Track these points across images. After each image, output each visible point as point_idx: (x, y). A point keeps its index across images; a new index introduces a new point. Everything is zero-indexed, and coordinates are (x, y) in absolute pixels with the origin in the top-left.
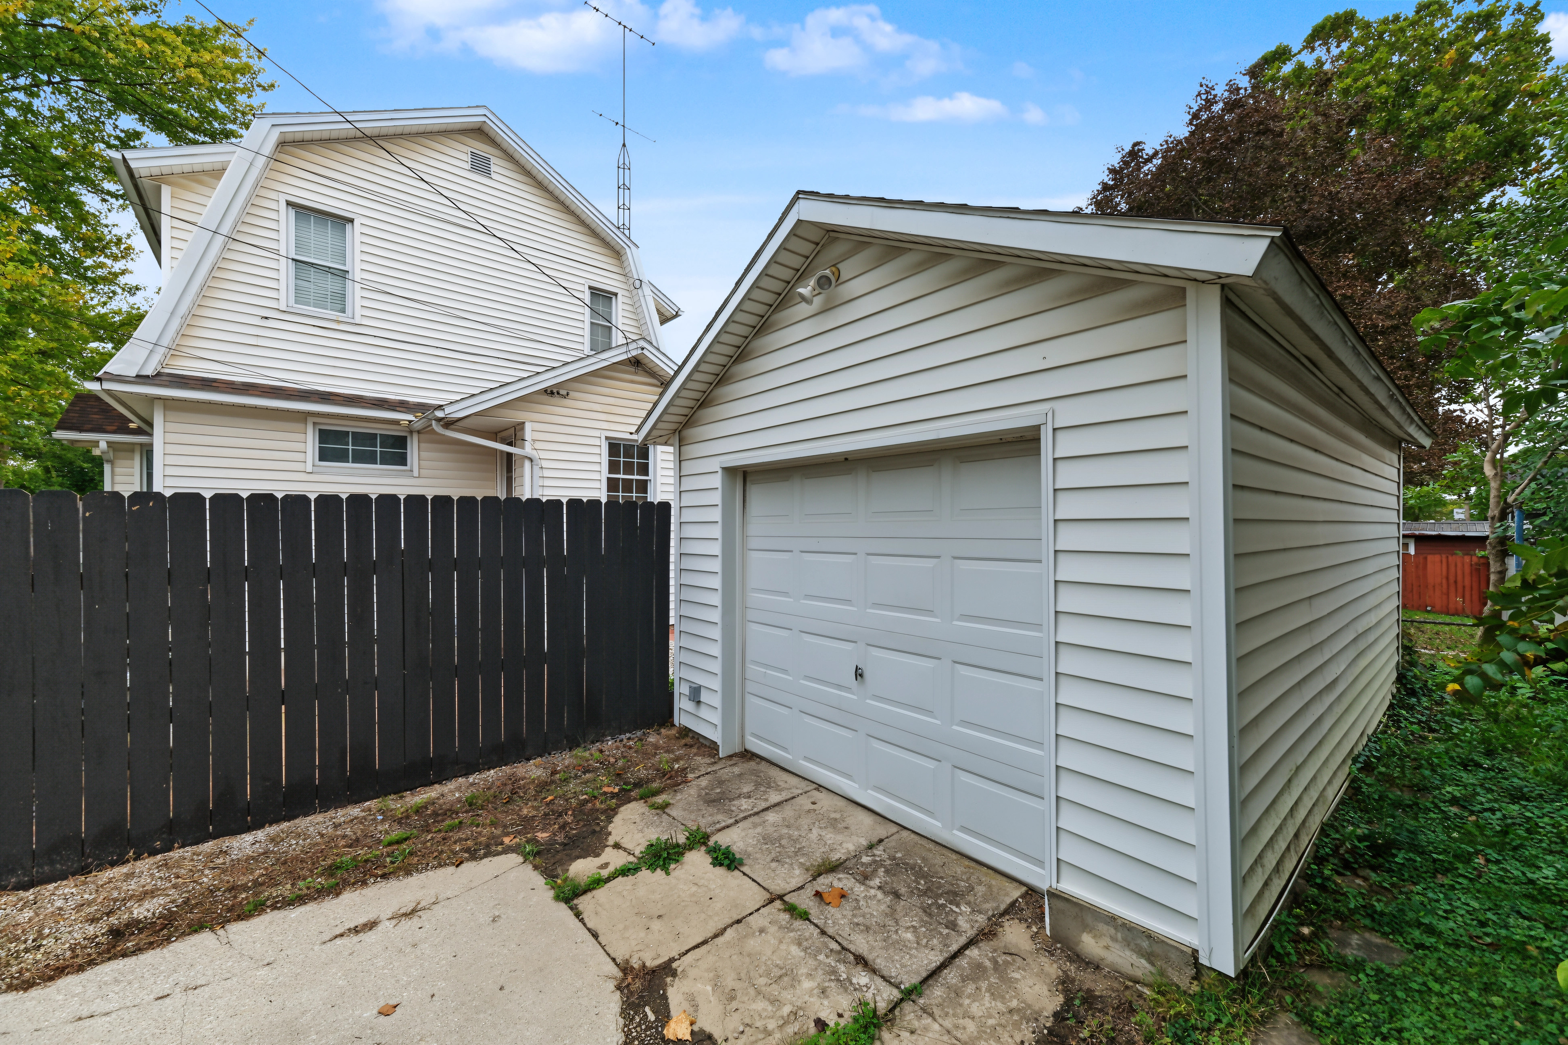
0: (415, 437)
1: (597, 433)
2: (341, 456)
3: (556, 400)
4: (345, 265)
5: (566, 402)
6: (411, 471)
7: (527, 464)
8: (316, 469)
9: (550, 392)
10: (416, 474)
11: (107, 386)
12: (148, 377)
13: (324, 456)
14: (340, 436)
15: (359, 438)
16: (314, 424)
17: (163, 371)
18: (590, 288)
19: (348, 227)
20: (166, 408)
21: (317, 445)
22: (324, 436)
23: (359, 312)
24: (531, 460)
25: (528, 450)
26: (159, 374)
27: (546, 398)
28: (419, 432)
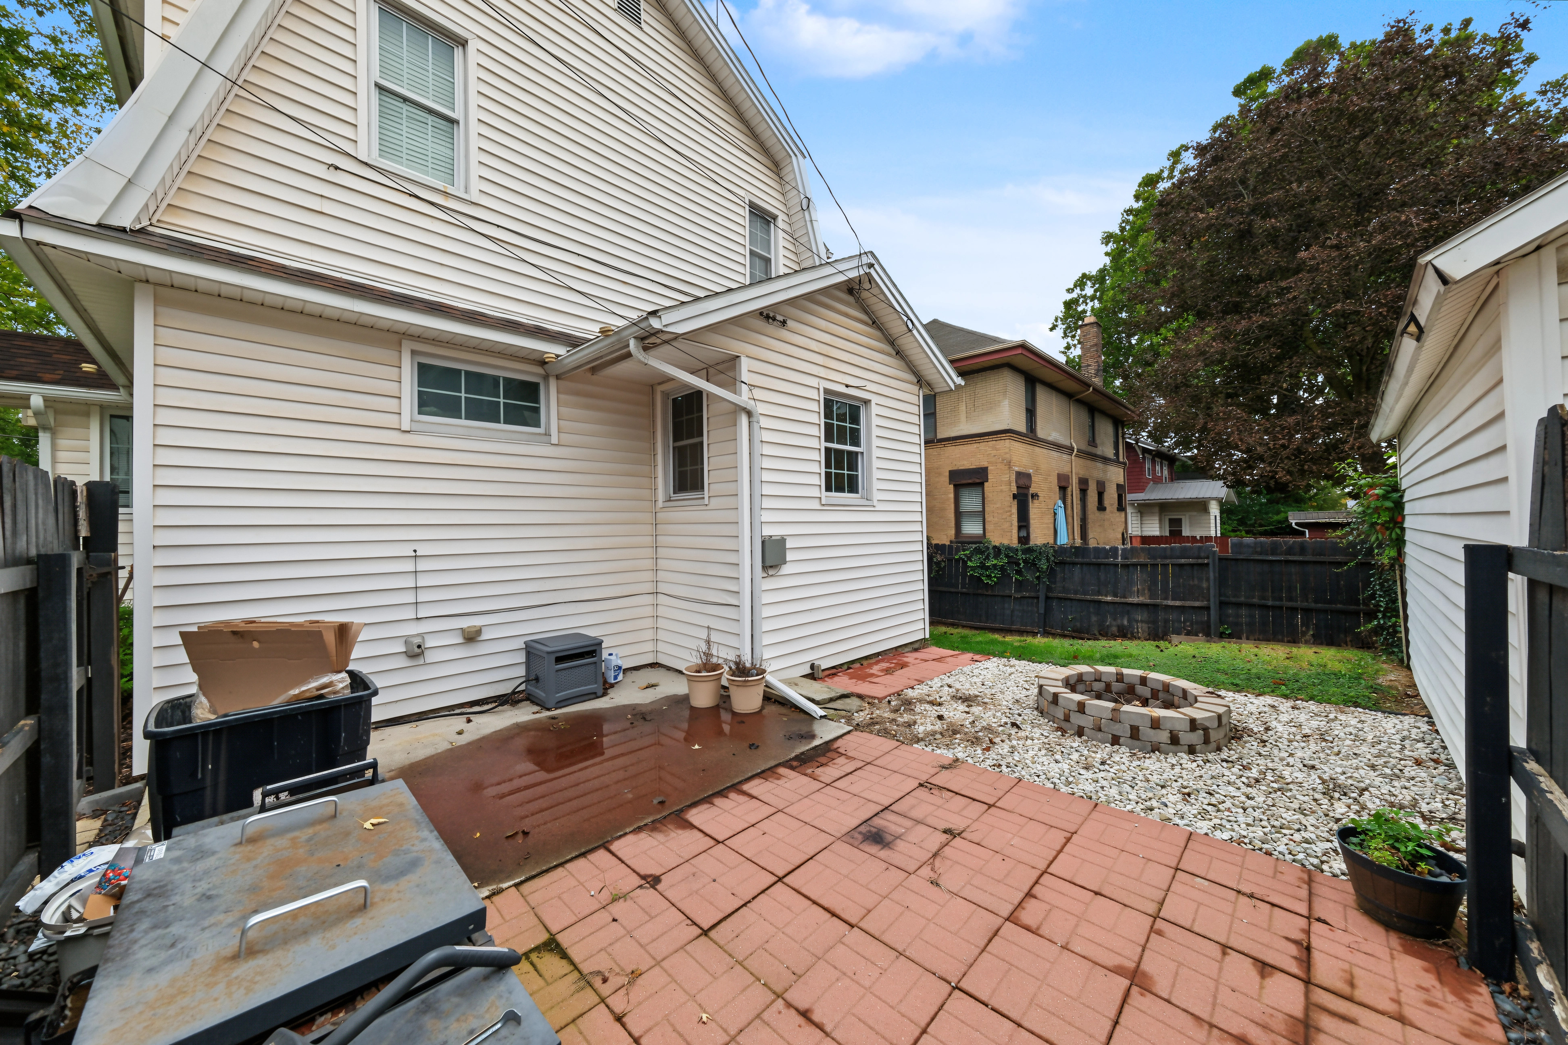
0: (553, 384)
1: (814, 382)
2: (449, 408)
3: (771, 328)
4: (453, 110)
5: (784, 333)
6: (548, 434)
7: (744, 419)
8: (415, 427)
9: (767, 315)
10: (554, 440)
11: (34, 233)
12: (123, 230)
13: (425, 404)
14: (449, 377)
15: (477, 381)
16: (414, 353)
17: (150, 229)
18: (752, 205)
19: (458, 52)
20: (158, 302)
21: (416, 388)
22: (425, 373)
23: (476, 185)
24: (749, 414)
25: (744, 398)
26: (142, 231)
27: (760, 324)
28: (558, 377)
